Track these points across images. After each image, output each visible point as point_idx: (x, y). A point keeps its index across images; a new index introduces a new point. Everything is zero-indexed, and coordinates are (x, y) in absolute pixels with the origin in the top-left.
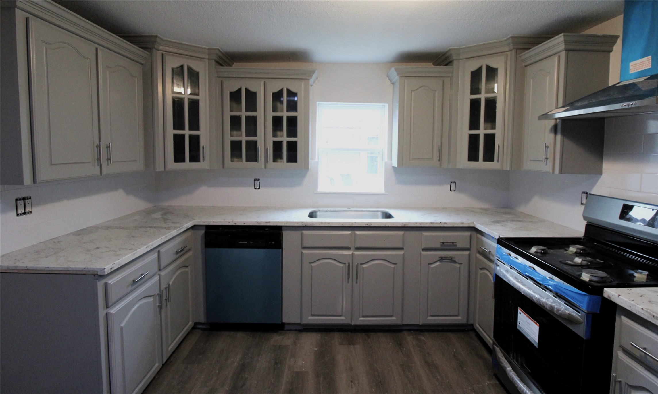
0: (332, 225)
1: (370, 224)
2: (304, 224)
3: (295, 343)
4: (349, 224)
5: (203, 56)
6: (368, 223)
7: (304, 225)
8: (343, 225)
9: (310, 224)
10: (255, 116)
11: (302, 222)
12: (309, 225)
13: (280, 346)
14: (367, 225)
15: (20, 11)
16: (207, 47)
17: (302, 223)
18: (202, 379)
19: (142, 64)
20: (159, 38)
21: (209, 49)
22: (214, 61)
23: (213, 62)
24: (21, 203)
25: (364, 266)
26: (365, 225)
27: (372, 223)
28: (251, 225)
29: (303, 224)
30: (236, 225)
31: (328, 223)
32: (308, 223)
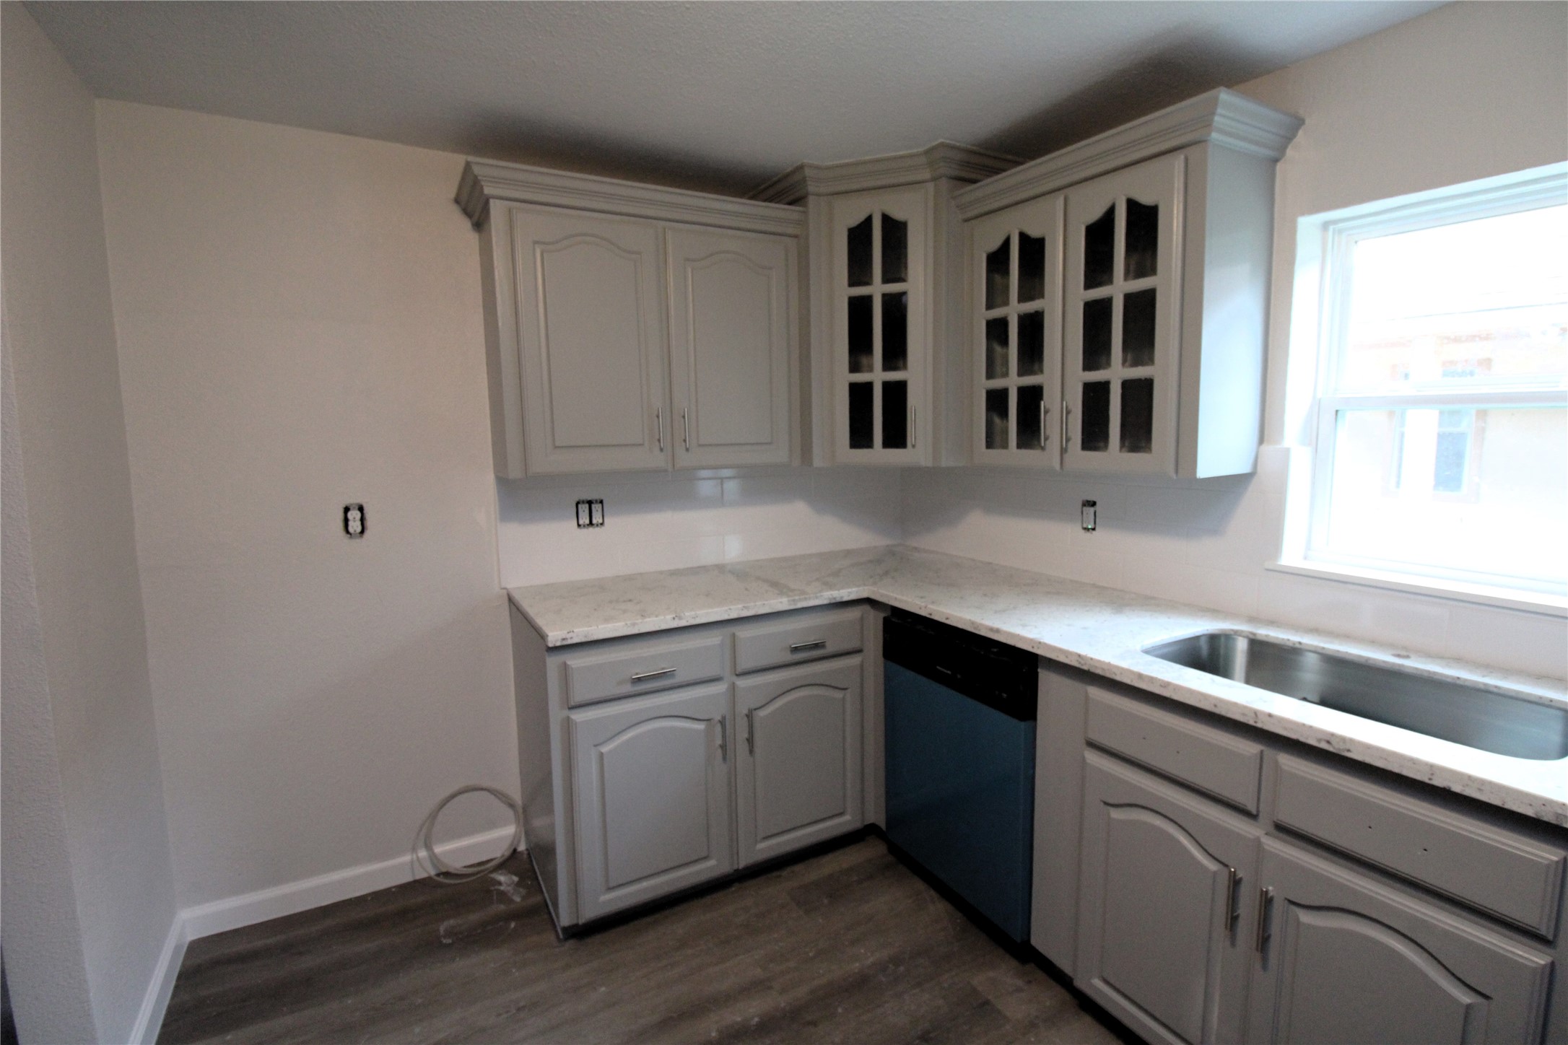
0: (1176, 697)
1: (1342, 746)
2: (1085, 664)
3: (1033, 1025)
4: (1244, 714)
5: (919, 177)
6: (1332, 735)
7: (1085, 668)
8: (1217, 711)
9: (1103, 669)
10: (1041, 311)
11: (1079, 656)
12: (1099, 672)
13: (987, 1002)
14: (1324, 746)
15: (497, 201)
16: (921, 149)
17: (1080, 660)
18: (777, 948)
19: (796, 236)
20: (811, 166)
21: (927, 152)
22: (944, 180)
23: (944, 184)
24: (584, 508)
25: (1306, 918)
26: (1319, 740)
27: (1351, 740)
28: (960, 626)
29: (1083, 662)
30: (932, 617)
31: (1161, 686)
32: (1097, 665)
